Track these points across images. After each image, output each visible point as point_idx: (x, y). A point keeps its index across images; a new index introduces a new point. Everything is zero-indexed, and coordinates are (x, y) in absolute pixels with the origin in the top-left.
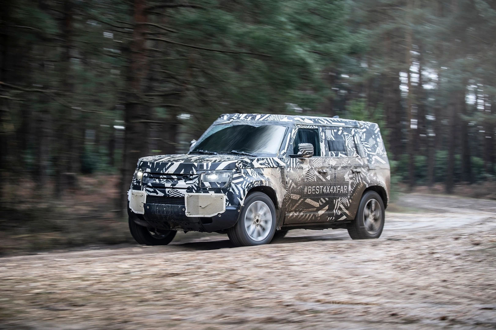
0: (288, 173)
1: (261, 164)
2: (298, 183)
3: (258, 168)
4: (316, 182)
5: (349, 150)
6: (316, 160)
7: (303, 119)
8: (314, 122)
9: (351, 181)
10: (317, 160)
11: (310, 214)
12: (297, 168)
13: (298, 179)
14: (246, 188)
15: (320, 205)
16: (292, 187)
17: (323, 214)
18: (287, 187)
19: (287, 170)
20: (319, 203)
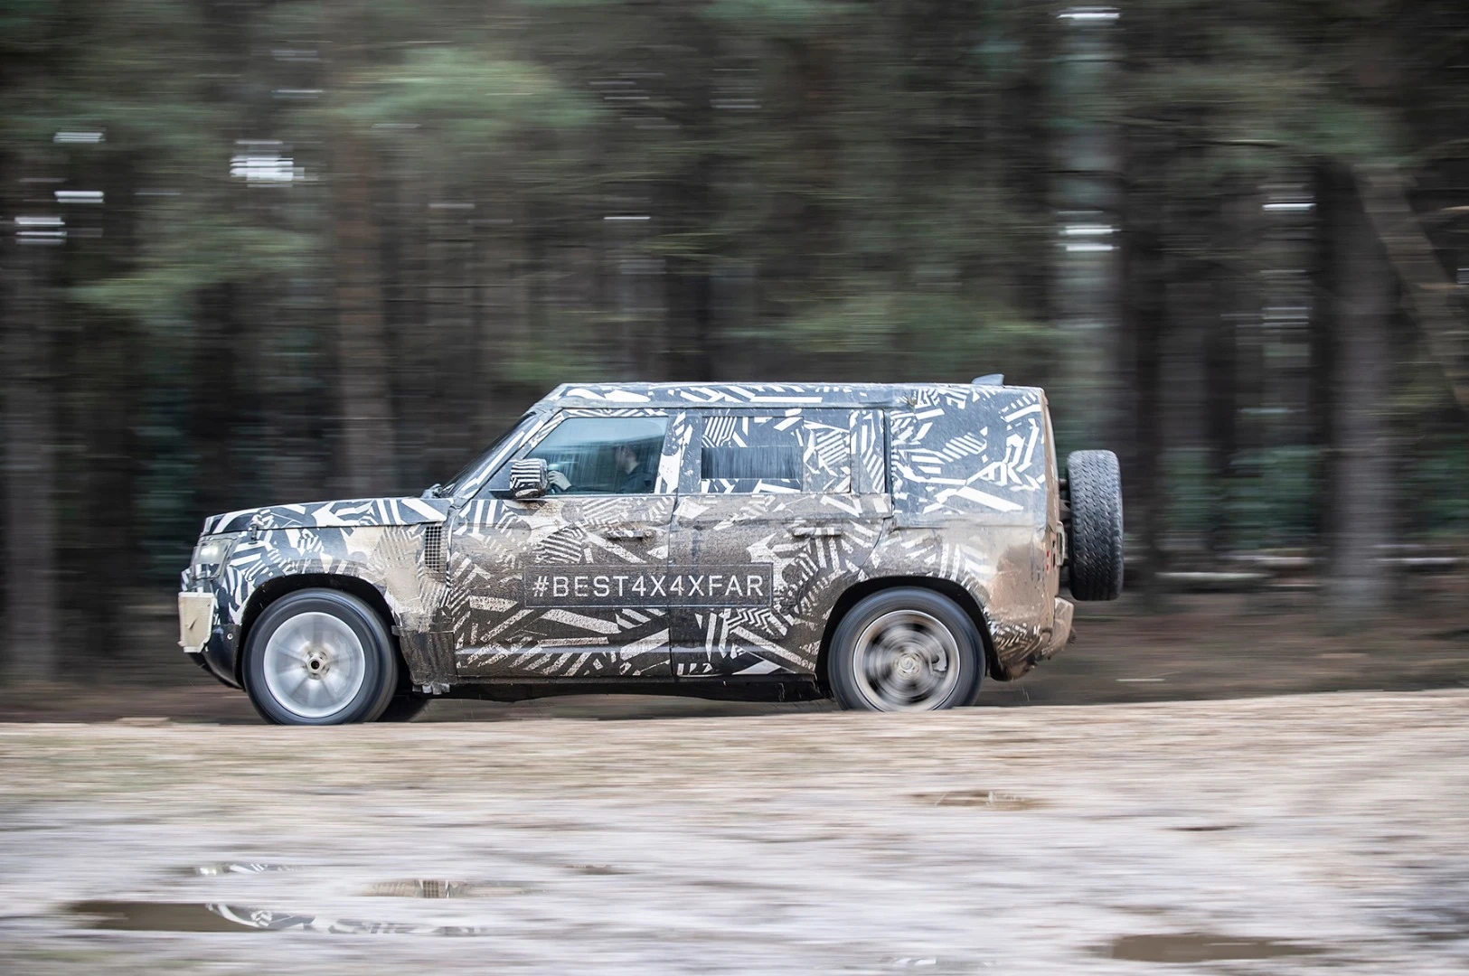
0: (455, 541)
1: (342, 517)
2: (503, 568)
3: (327, 527)
4: (591, 564)
5: (813, 476)
6: (598, 505)
7: (601, 393)
8: (652, 400)
9: (780, 565)
10: (603, 503)
11: (577, 650)
12: (501, 527)
13: (501, 556)
14: (250, 579)
15: (620, 627)
16: (471, 577)
17: (644, 654)
18: (448, 578)
19: (453, 531)
20: (615, 621)
